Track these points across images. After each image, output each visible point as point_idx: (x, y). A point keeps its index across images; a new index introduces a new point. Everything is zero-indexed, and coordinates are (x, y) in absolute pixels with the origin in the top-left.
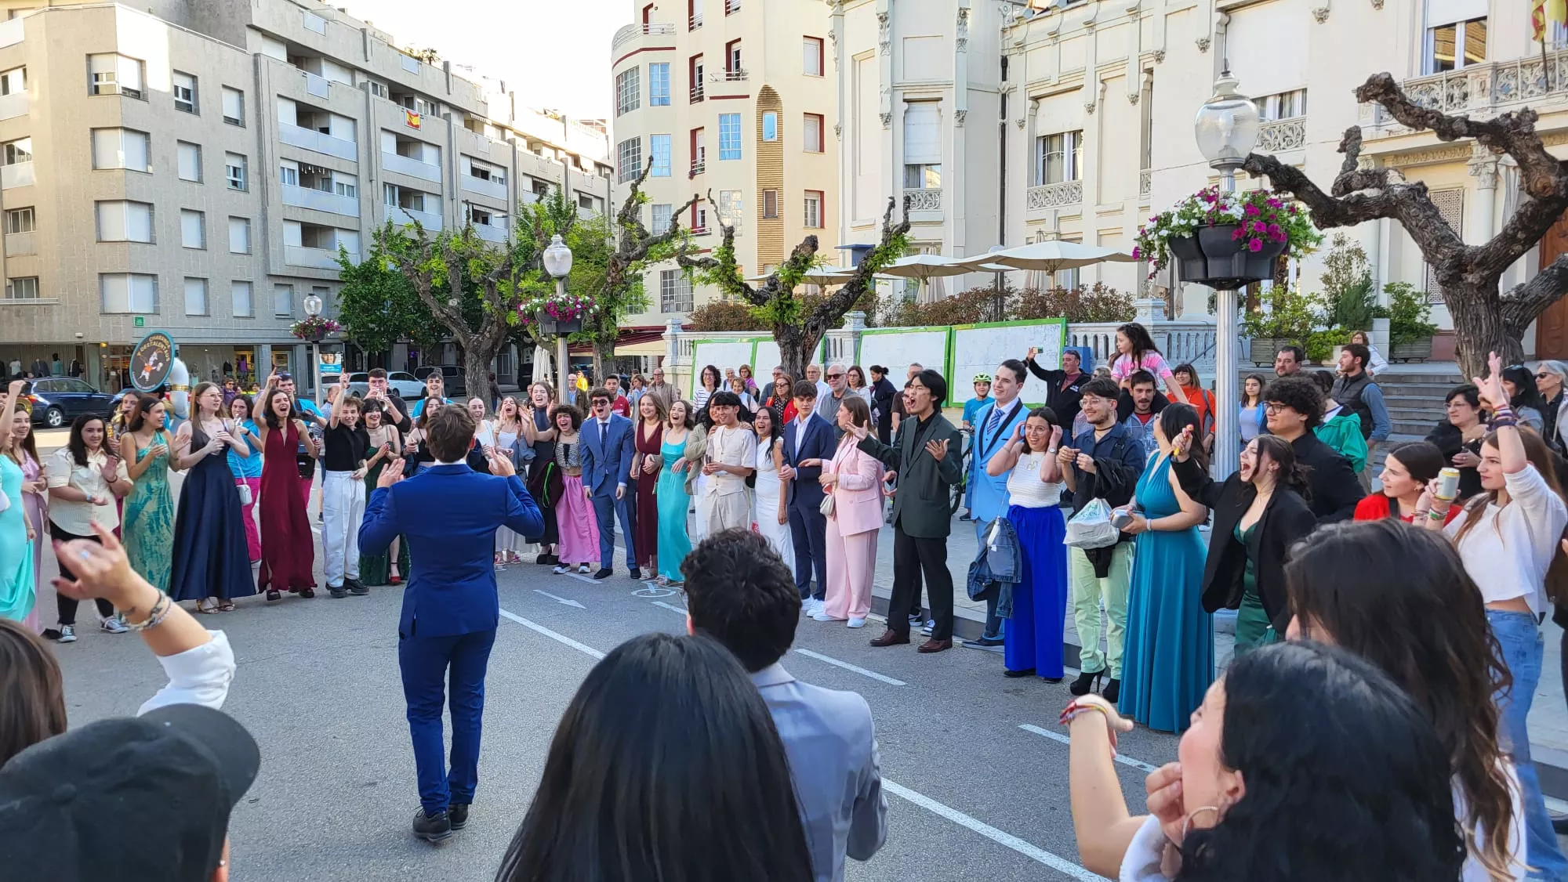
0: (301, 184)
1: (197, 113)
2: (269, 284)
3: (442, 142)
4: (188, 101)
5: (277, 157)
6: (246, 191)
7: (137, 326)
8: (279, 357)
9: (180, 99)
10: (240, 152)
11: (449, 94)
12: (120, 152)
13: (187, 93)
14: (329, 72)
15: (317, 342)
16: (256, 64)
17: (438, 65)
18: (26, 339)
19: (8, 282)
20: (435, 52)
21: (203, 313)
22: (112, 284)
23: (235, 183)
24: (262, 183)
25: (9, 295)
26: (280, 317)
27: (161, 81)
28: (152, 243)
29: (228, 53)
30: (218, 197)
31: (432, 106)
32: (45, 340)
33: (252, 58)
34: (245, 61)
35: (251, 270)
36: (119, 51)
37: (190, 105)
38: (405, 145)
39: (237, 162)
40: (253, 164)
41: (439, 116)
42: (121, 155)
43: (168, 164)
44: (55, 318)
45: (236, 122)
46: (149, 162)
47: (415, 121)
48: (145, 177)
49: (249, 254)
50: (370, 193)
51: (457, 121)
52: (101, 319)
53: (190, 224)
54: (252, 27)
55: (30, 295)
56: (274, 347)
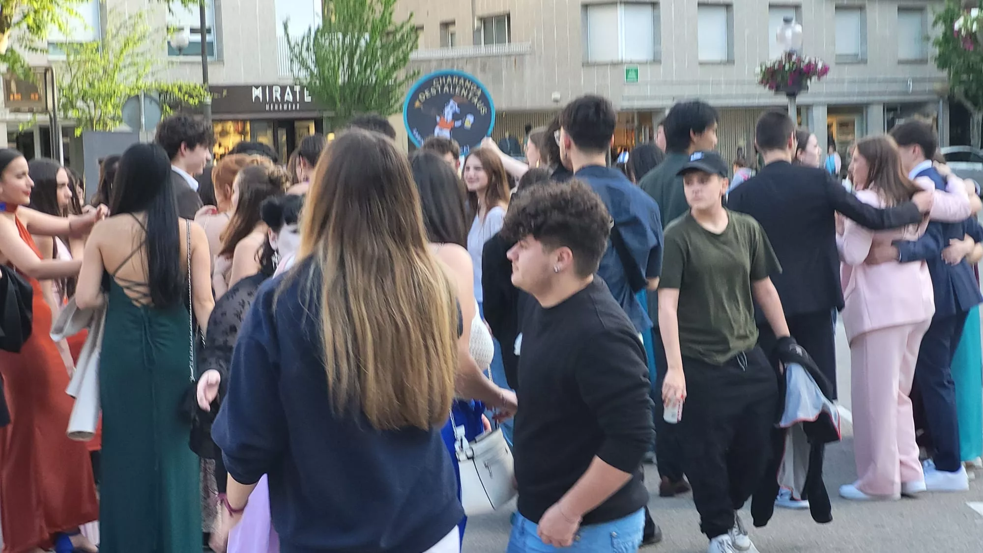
7: (627, 81)
8: (842, 125)
19: (477, 24)
21: (723, 59)
22: (598, 18)
25: (476, 42)
44: (527, 73)
52: (582, 72)
55: (501, 41)
56: (832, 110)
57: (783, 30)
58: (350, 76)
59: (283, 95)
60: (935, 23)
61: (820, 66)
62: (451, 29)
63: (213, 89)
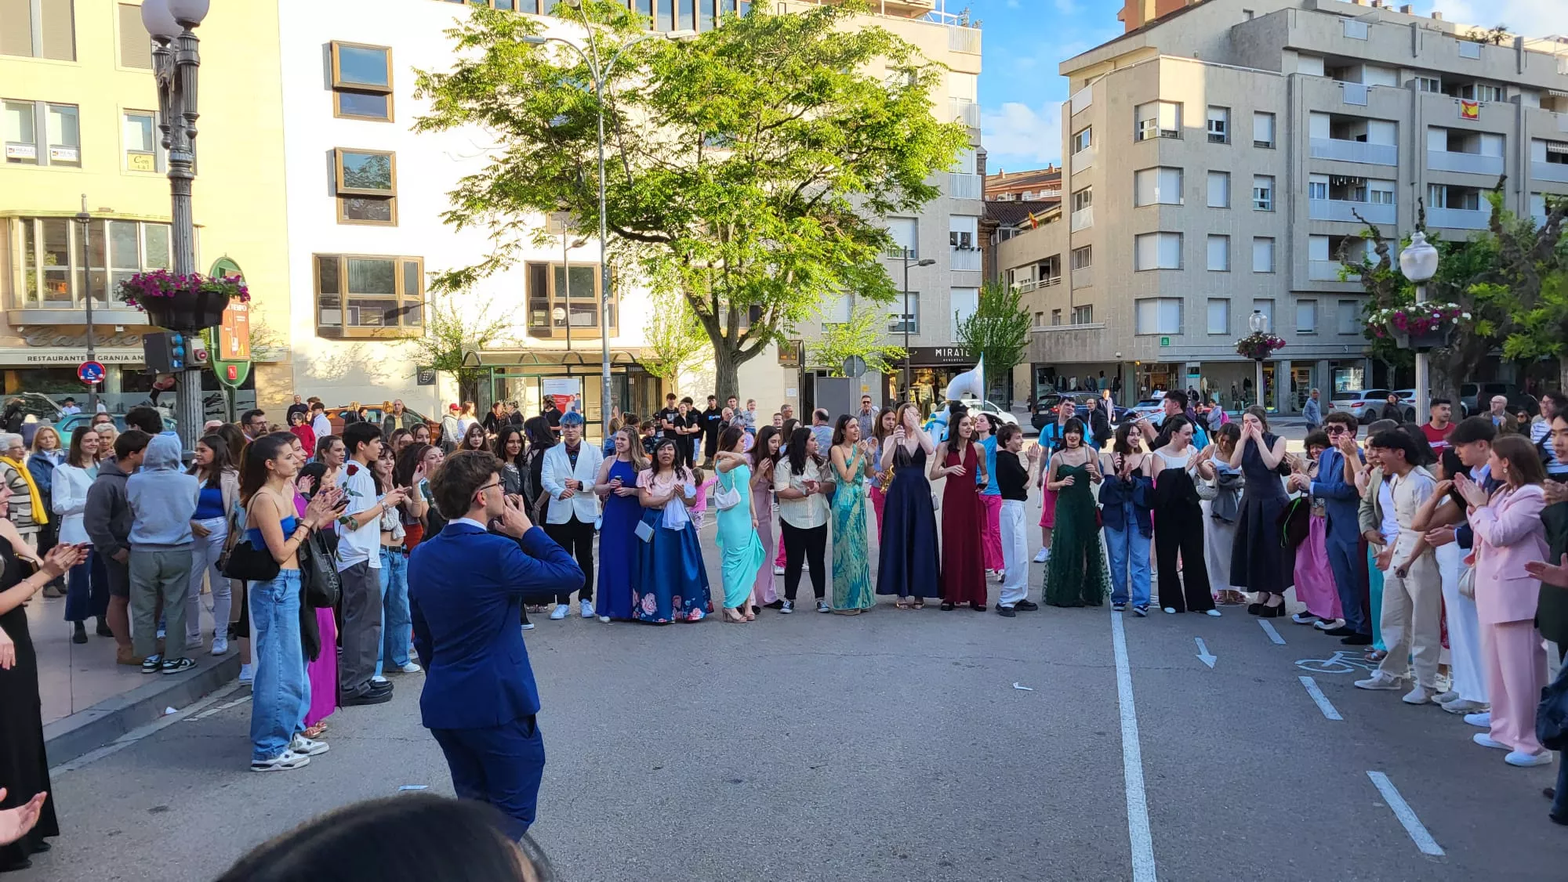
0: (1332, 197)
1: (1229, 143)
2: (1292, 301)
3: (1508, 129)
4: (1219, 133)
5: (1306, 171)
6: (1273, 211)
7: (1164, 345)
8: (1301, 373)
9: (1214, 132)
10: (1268, 174)
11: (1519, 73)
12: (1157, 189)
13: (1220, 126)
14: (1370, 78)
15: (1260, 360)
16: (1290, 84)
17: (1508, 42)
18: (1080, 359)
19: (1073, 311)
20: (1503, 29)
21: (1224, 332)
22: (1145, 307)
23: (1262, 205)
24: (1289, 200)
25: (1073, 322)
26: (1301, 333)
27: (1195, 118)
28: (1180, 269)
29: (1261, 79)
30: (1246, 220)
31: (1498, 91)
32: (1095, 359)
33: (1286, 79)
34: (1278, 84)
35: (1274, 288)
36: (1161, 98)
37: (1223, 136)
38: (1458, 140)
39: (1264, 184)
40: (1281, 182)
41: (1505, 100)
42: (1157, 191)
43: (1198, 194)
44: (1102, 340)
45: (1267, 145)
46: (1181, 195)
47: (1472, 111)
48: (1176, 209)
49: (1272, 272)
50: (1411, 198)
51: (1529, 102)
52: (1136, 340)
53: (1216, 248)
54: (1288, 49)
55: (1087, 322)
56: (1294, 364)
57: (1254, 318)
58: (992, 342)
59: (953, 353)
60: (1364, 311)
61: (1279, 341)
62: (1059, 314)
63: (911, 350)
